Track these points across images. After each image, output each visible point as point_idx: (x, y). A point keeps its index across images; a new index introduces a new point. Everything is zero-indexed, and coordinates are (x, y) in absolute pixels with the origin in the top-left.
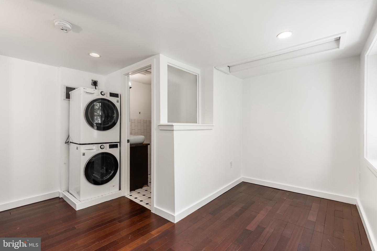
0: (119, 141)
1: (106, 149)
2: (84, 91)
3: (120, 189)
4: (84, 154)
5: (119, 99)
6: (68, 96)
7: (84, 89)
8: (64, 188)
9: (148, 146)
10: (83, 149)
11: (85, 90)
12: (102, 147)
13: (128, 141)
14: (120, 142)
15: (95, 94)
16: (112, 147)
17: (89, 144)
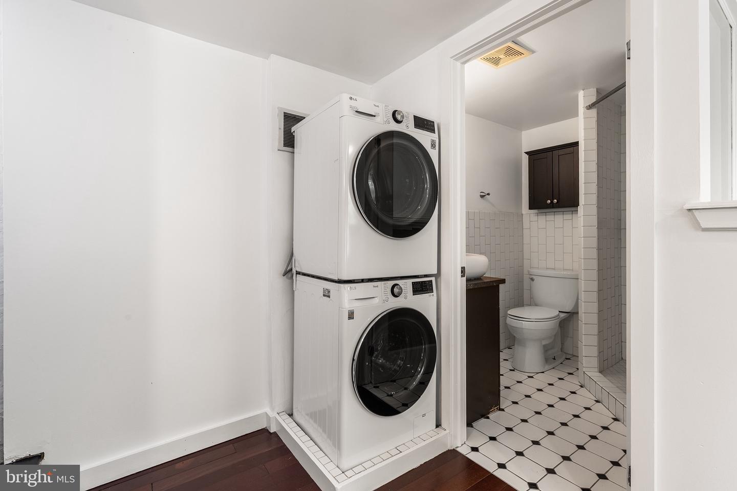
0: (435, 272)
1: (406, 298)
2: (351, 107)
3: (438, 425)
4: (351, 316)
5: (435, 136)
6: (289, 141)
7: (351, 98)
8: (280, 402)
9: (501, 286)
10: (347, 296)
11: (353, 103)
12: (396, 290)
13: (463, 270)
14: (438, 275)
15: (378, 119)
16: (420, 291)
17: (363, 281)
